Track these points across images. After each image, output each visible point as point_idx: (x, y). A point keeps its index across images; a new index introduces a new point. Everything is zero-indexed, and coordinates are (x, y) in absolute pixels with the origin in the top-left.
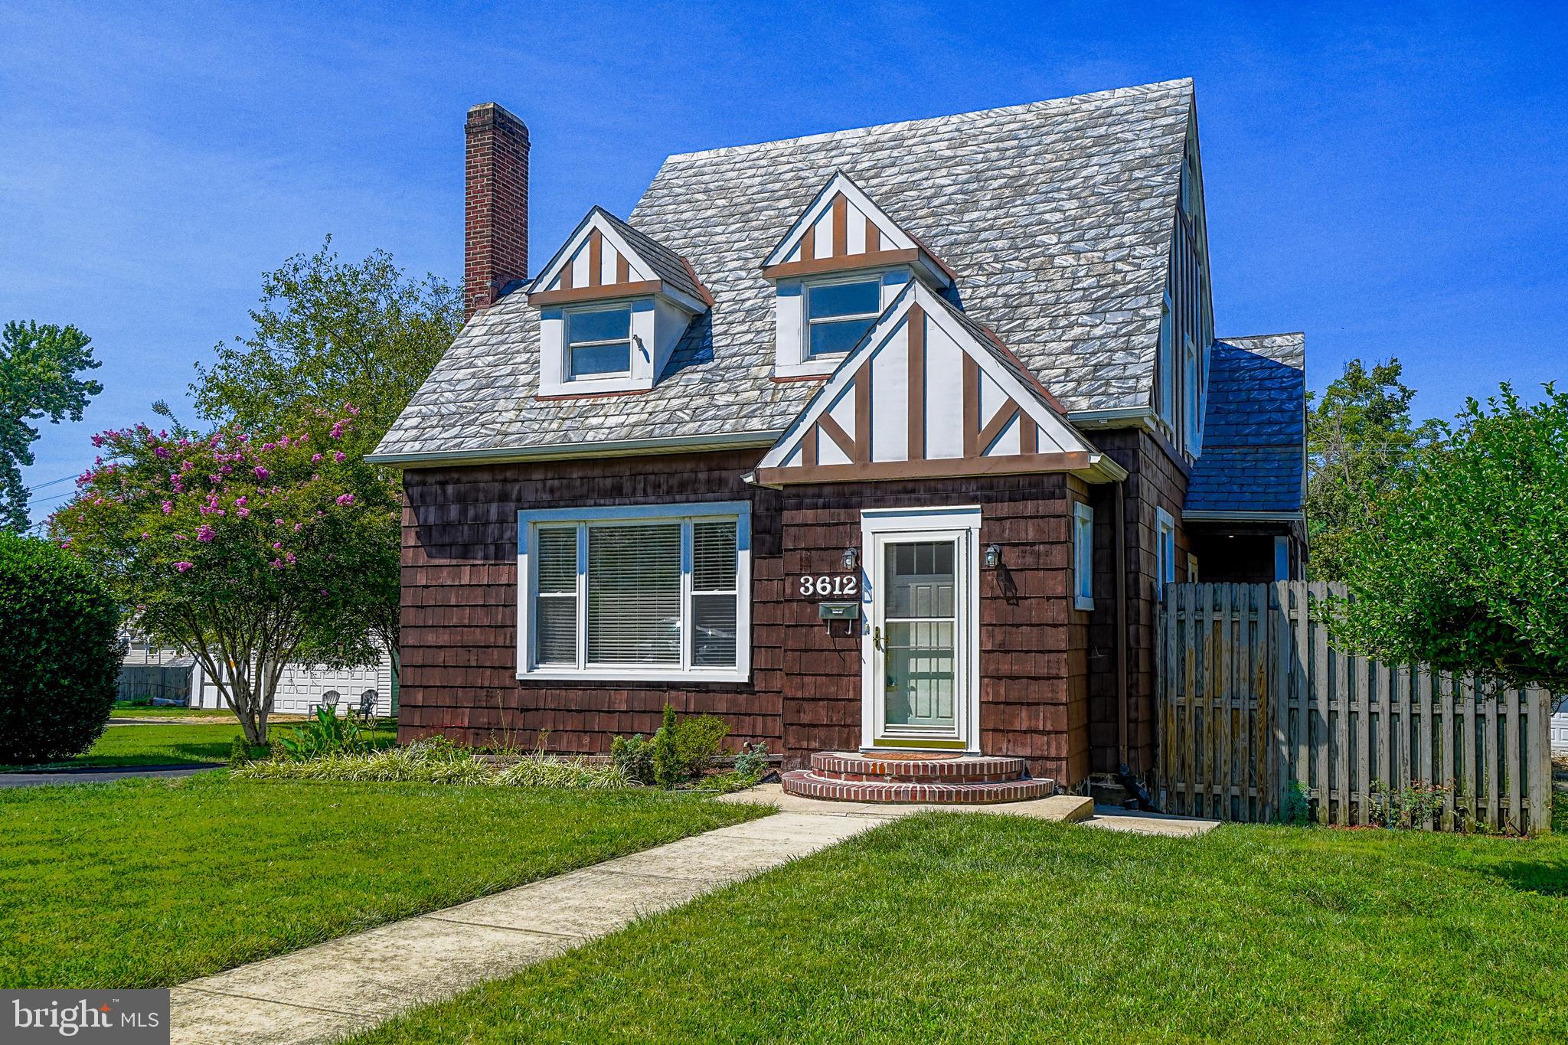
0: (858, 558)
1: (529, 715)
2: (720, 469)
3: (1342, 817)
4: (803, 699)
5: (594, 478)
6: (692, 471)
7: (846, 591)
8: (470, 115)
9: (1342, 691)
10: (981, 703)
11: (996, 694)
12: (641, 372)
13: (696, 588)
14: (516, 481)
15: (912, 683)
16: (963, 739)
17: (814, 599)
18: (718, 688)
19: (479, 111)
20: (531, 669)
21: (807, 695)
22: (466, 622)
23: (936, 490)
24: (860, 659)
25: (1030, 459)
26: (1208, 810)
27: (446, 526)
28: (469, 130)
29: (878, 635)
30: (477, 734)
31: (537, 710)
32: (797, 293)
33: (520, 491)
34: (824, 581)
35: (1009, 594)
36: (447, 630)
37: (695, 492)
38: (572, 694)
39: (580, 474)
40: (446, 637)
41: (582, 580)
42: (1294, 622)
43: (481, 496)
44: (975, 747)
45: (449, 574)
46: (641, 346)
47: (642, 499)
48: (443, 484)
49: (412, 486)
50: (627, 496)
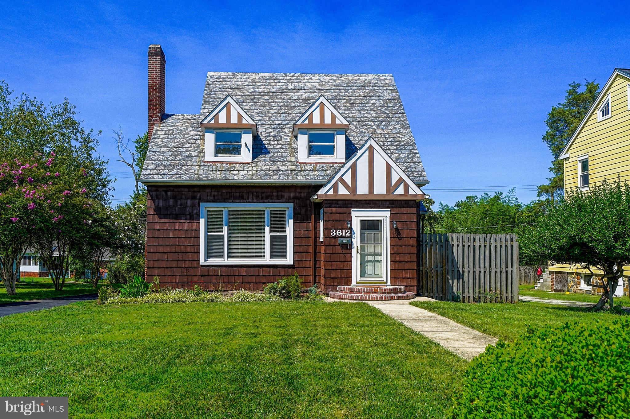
0: (351, 224)
1: (205, 277)
2: (282, 192)
3: (466, 300)
4: (332, 270)
5: (232, 193)
6: (271, 192)
7: (347, 235)
8: (150, 48)
9: (466, 265)
10: (390, 270)
11: (395, 267)
12: (246, 155)
13: (271, 232)
14: (199, 192)
15: (366, 264)
16: (385, 281)
17: (336, 237)
18: (281, 266)
19: (154, 47)
20: (205, 261)
21: (333, 268)
22: (177, 243)
23: (376, 204)
24: (351, 257)
25: (406, 196)
26: (444, 299)
27: (168, 207)
28: (150, 54)
29: (358, 249)
30: (183, 285)
31: (208, 276)
32: (306, 134)
33: (200, 196)
34: (339, 231)
35: (399, 236)
36: (169, 247)
37: (272, 199)
38: (223, 269)
39: (226, 191)
40: (168, 249)
41: (226, 229)
42: (453, 245)
43: (183, 197)
44: (389, 283)
45: (169, 225)
46: (246, 146)
47: (251, 201)
48: (166, 192)
49: (152, 191)
50: (245, 200)
